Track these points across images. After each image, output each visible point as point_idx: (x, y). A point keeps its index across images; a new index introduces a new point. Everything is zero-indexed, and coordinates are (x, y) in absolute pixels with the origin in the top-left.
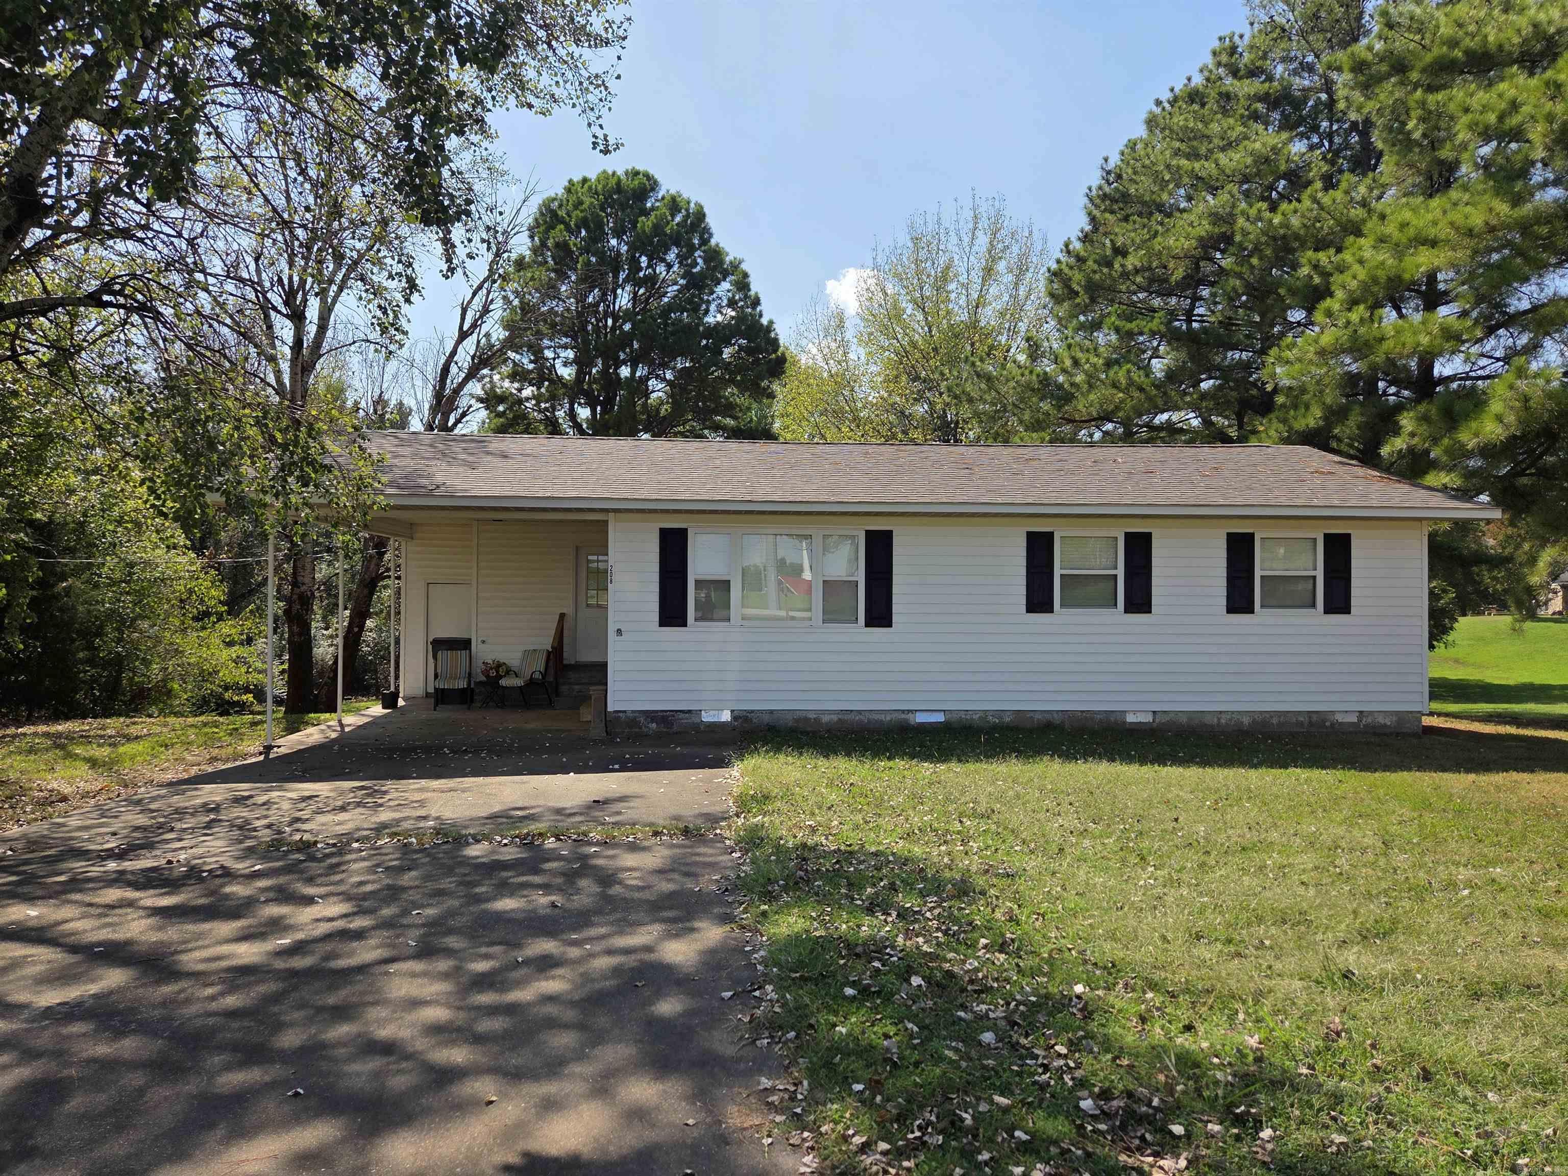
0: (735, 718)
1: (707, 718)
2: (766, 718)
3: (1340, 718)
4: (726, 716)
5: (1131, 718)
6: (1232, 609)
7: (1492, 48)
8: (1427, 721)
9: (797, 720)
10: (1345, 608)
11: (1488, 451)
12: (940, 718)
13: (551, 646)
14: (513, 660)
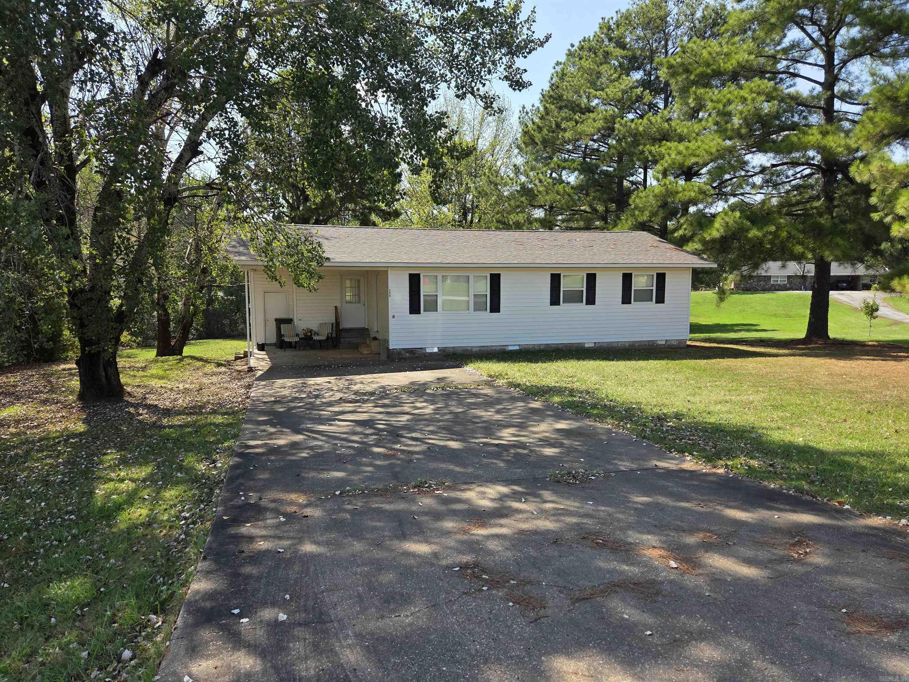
0: (439, 350)
1: (428, 351)
2: (451, 350)
3: (659, 343)
4: (436, 350)
5: (586, 346)
6: (623, 303)
7: (722, 69)
8: (689, 343)
9: (464, 350)
10: (663, 302)
11: (713, 241)
12: (517, 348)
13: (334, 321)
14: (315, 328)
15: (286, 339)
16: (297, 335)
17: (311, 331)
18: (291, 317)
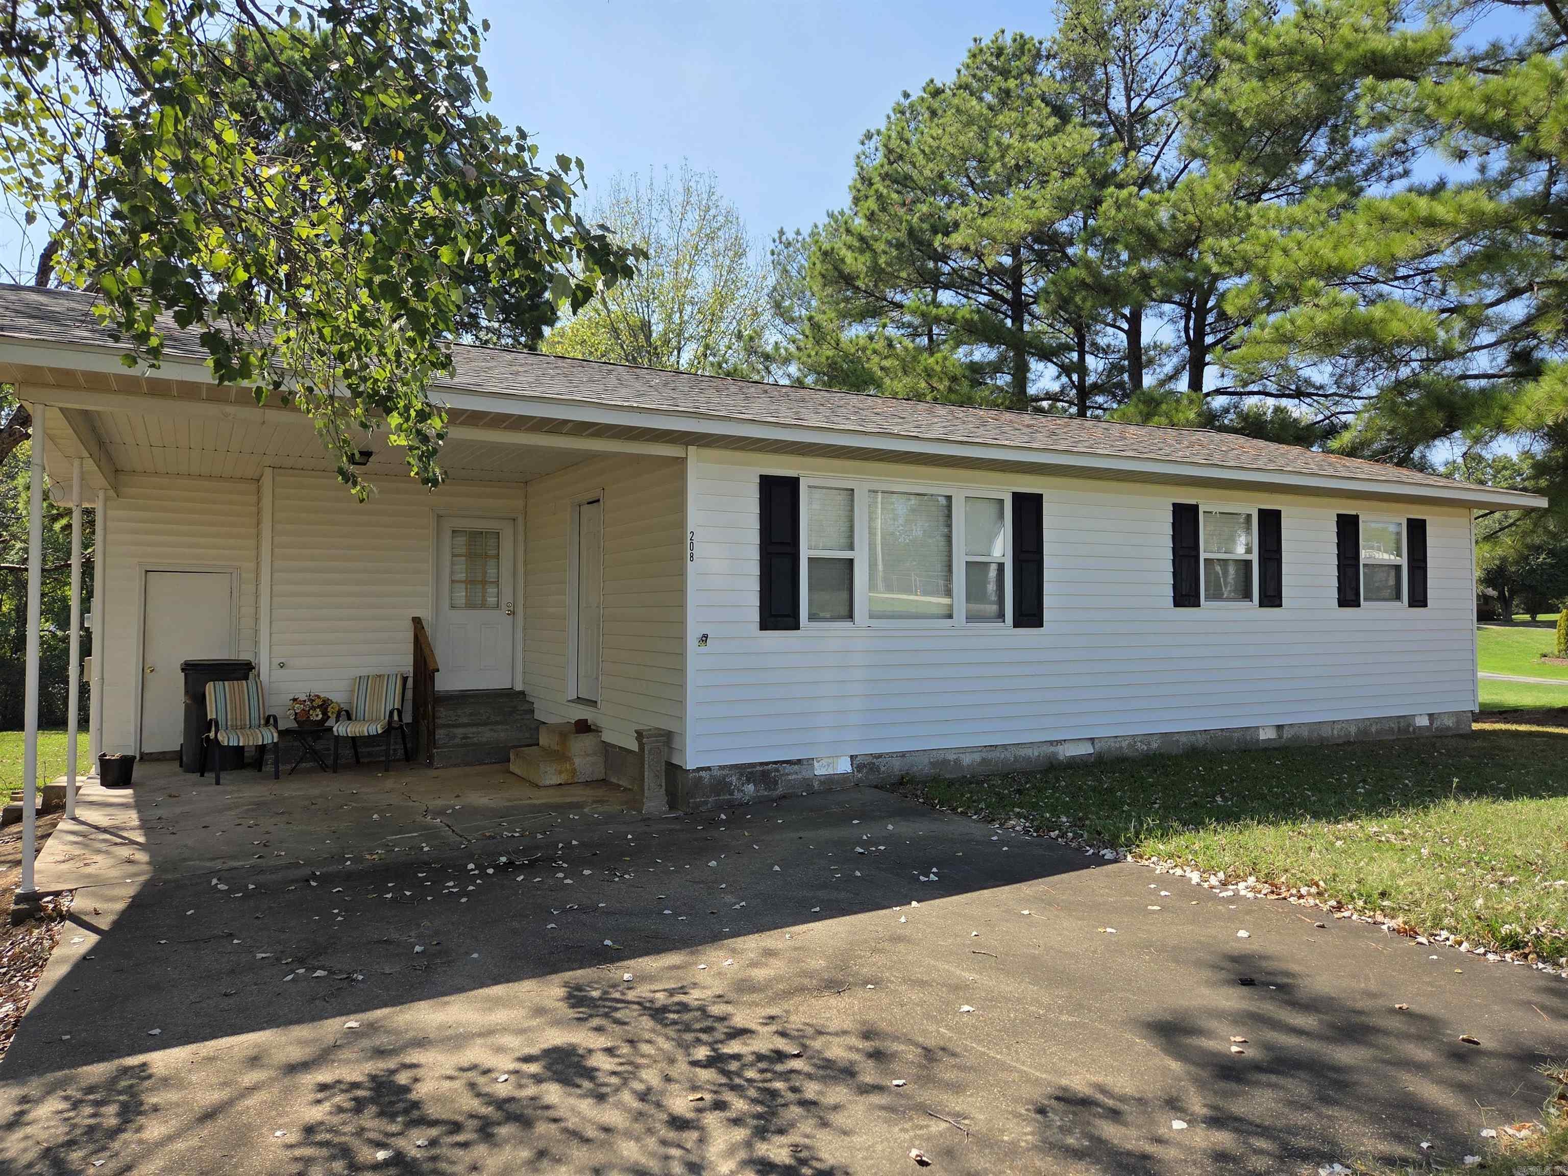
0: (859, 768)
1: (821, 770)
2: (897, 764)
3: (1416, 723)
4: (844, 766)
5: (1262, 735)
6: (1341, 602)
9: (934, 765)
10: (1424, 604)
13: (409, 670)
14: (338, 695)
15: (227, 739)
16: (270, 720)
17: (325, 705)
18: (245, 656)
